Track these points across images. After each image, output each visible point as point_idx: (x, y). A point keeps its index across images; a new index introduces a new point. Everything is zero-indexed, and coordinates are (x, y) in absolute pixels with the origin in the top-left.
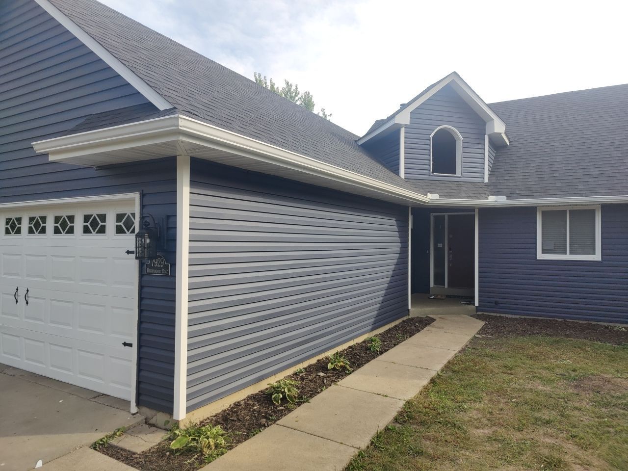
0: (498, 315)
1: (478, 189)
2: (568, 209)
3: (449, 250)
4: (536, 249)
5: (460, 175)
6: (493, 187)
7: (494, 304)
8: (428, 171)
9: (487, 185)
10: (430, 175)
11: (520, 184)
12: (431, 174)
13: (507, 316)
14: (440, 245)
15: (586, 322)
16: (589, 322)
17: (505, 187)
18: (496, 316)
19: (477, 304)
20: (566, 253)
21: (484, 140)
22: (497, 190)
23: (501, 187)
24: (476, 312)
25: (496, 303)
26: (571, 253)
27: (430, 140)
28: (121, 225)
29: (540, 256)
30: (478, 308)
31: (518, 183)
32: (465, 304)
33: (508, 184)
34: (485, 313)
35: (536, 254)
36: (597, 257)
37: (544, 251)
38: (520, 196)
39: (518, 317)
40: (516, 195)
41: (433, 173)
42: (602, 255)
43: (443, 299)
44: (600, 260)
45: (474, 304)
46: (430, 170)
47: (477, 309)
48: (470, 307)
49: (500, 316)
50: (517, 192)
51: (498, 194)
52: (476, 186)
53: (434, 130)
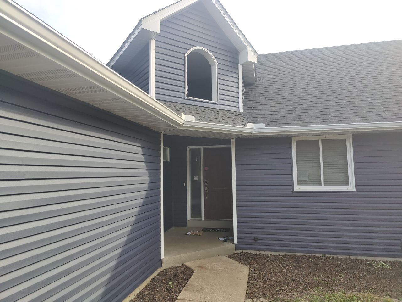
0: (258, 252)
1: (232, 116)
2: (320, 138)
3: (205, 182)
4: (292, 180)
5: (216, 102)
6: (248, 116)
7: (252, 241)
8: (183, 94)
9: (242, 114)
10: (184, 99)
11: (274, 113)
12: (186, 98)
13: (266, 253)
14: (196, 178)
15: (345, 257)
16: (348, 257)
17: (261, 116)
18: (256, 254)
19: (236, 241)
20: (320, 184)
21: (238, 69)
22: (253, 119)
23: (257, 116)
24: (236, 250)
25: (255, 239)
26: (325, 184)
27: (184, 60)
29: (297, 188)
30: (238, 246)
31: (271, 113)
32: (224, 241)
33: (262, 113)
34: (244, 251)
35: (292, 186)
36: (351, 187)
37: (300, 183)
38: (277, 124)
39: (277, 254)
40: (273, 123)
41: (188, 96)
42: (356, 186)
43: (200, 235)
44: (355, 190)
45: (232, 241)
46: (184, 93)
47: (236, 247)
48: (230, 246)
49: (260, 254)
50: (273, 120)
51: (255, 121)
52: (232, 114)
53: (188, 50)
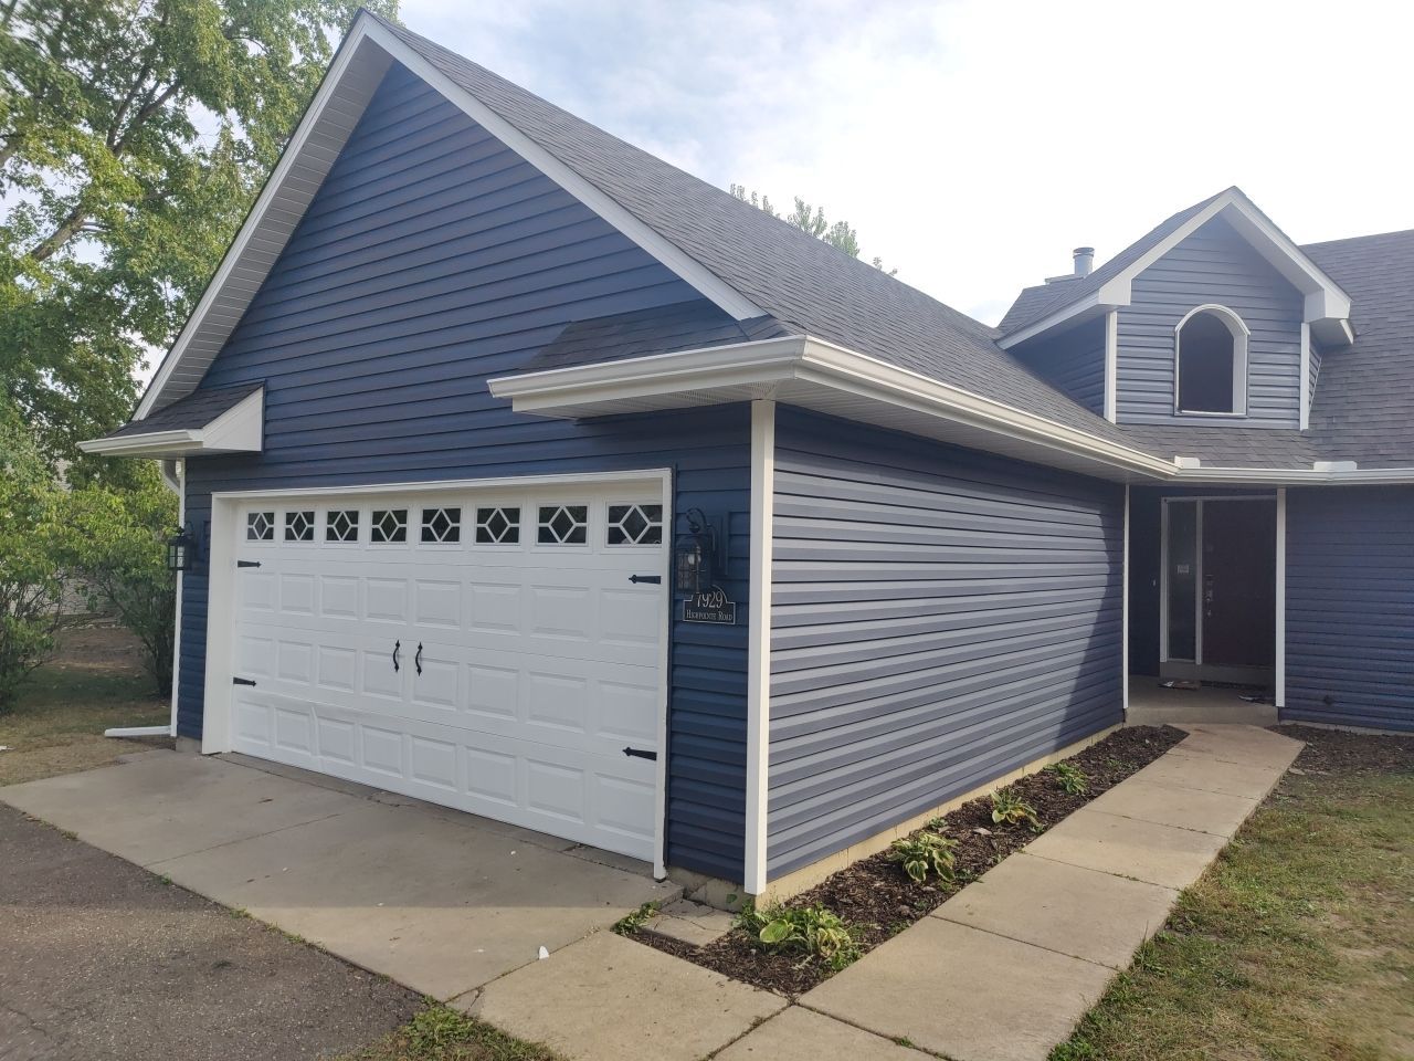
0: (1332, 728)
1: (1282, 443)
3: (1206, 579)
5: (1243, 414)
6: (1321, 441)
7: (1321, 704)
8: (1169, 407)
9: (1305, 435)
10: (1173, 415)
11: (1386, 434)
12: (1177, 413)
13: (1354, 730)
14: (1185, 569)
17: (1352, 440)
18: (1327, 731)
19: (1280, 701)
21: (1300, 333)
22: (1331, 448)
23: (1340, 440)
24: (1280, 719)
25: (1327, 700)
27: (1174, 338)
28: (618, 528)
30: (1285, 711)
31: (1381, 432)
32: (1252, 701)
33: (1358, 432)
34: (1300, 723)
38: (1389, 461)
39: (1379, 733)
40: (1379, 458)
41: (1180, 409)
43: (1195, 690)
45: (1273, 702)
46: (1173, 404)
47: (1281, 713)
48: (1265, 709)
49: (1336, 731)
50: (1382, 452)
51: (1335, 455)
52: (1281, 438)
53: (1183, 316)
